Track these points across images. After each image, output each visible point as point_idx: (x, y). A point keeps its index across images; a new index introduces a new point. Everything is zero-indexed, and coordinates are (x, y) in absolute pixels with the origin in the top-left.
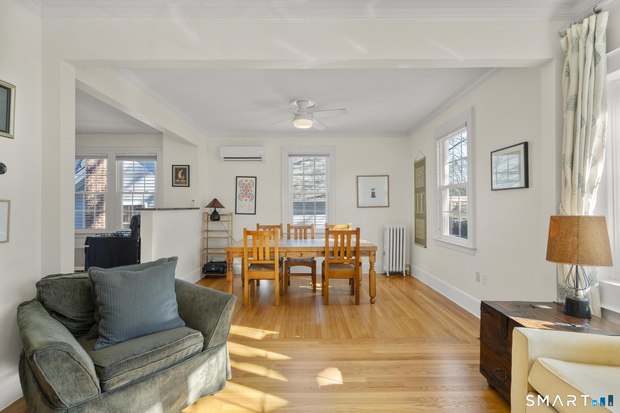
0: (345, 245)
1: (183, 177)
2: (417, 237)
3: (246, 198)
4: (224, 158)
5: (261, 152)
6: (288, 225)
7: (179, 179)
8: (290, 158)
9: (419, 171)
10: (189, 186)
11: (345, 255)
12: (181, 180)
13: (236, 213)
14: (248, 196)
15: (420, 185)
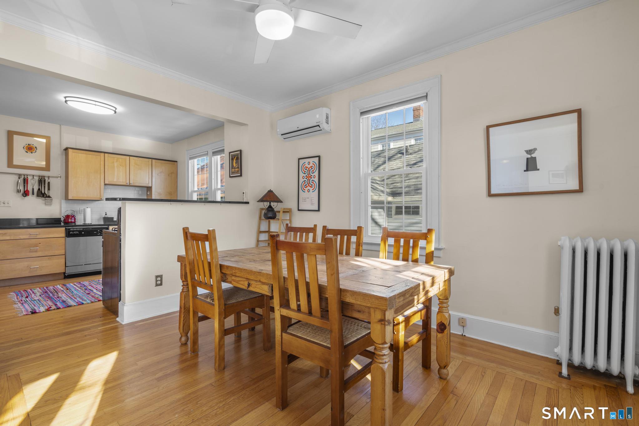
1: (237, 165)
3: (309, 187)
4: (282, 135)
5: (317, 116)
8: (365, 117)
10: (241, 175)
12: (235, 168)
13: (298, 210)
14: (311, 184)
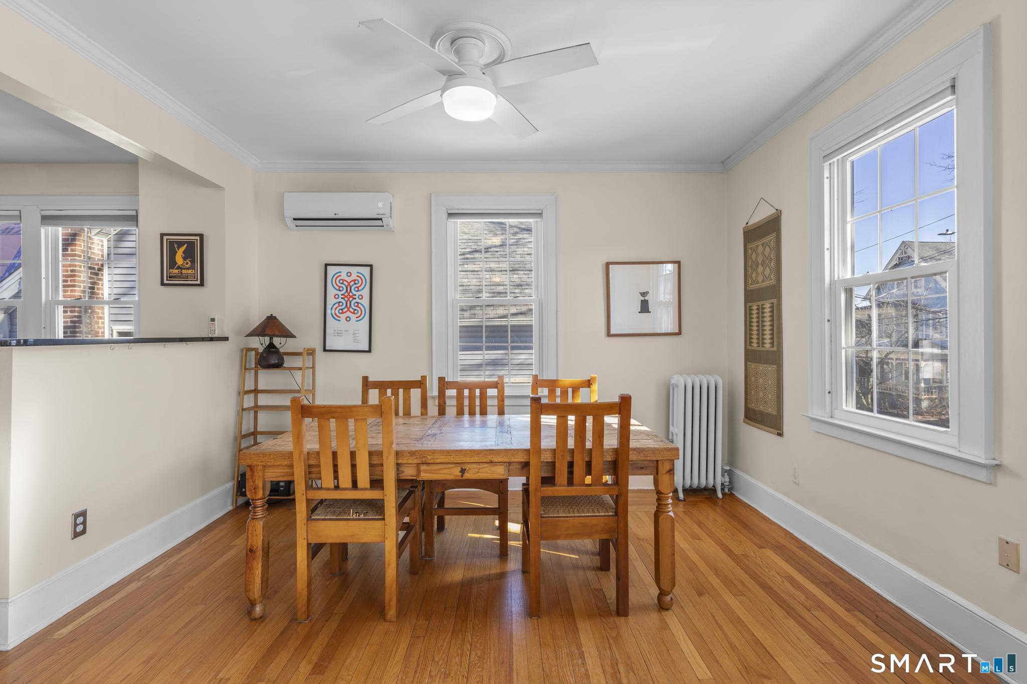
0: (589, 445)
1: (187, 264)
3: (348, 314)
4: (295, 219)
5: (380, 205)
6: (441, 380)
7: (179, 268)
8: (452, 220)
9: (760, 249)
10: (202, 284)
11: (589, 472)
12: (182, 269)
13: (325, 350)
14: (352, 308)
15: (763, 281)
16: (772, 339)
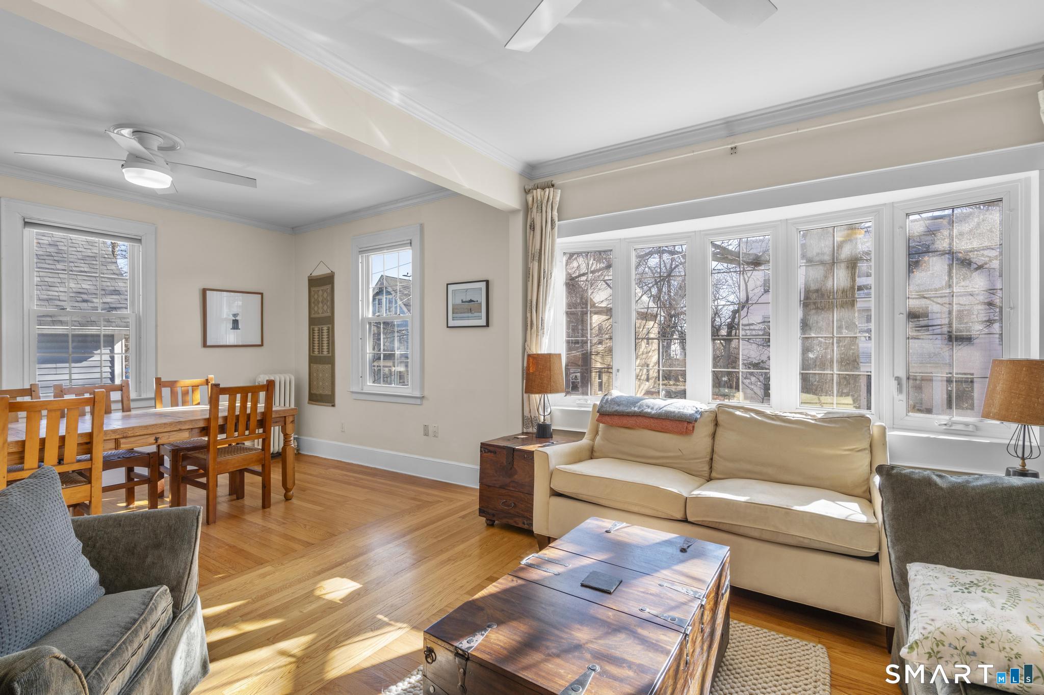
0: (248, 411)
2: (314, 392)
8: (27, 228)
9: (320, 293)
11: (247, 428)
15: (322, 313)
16: (328, 349)
